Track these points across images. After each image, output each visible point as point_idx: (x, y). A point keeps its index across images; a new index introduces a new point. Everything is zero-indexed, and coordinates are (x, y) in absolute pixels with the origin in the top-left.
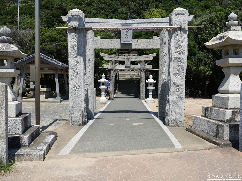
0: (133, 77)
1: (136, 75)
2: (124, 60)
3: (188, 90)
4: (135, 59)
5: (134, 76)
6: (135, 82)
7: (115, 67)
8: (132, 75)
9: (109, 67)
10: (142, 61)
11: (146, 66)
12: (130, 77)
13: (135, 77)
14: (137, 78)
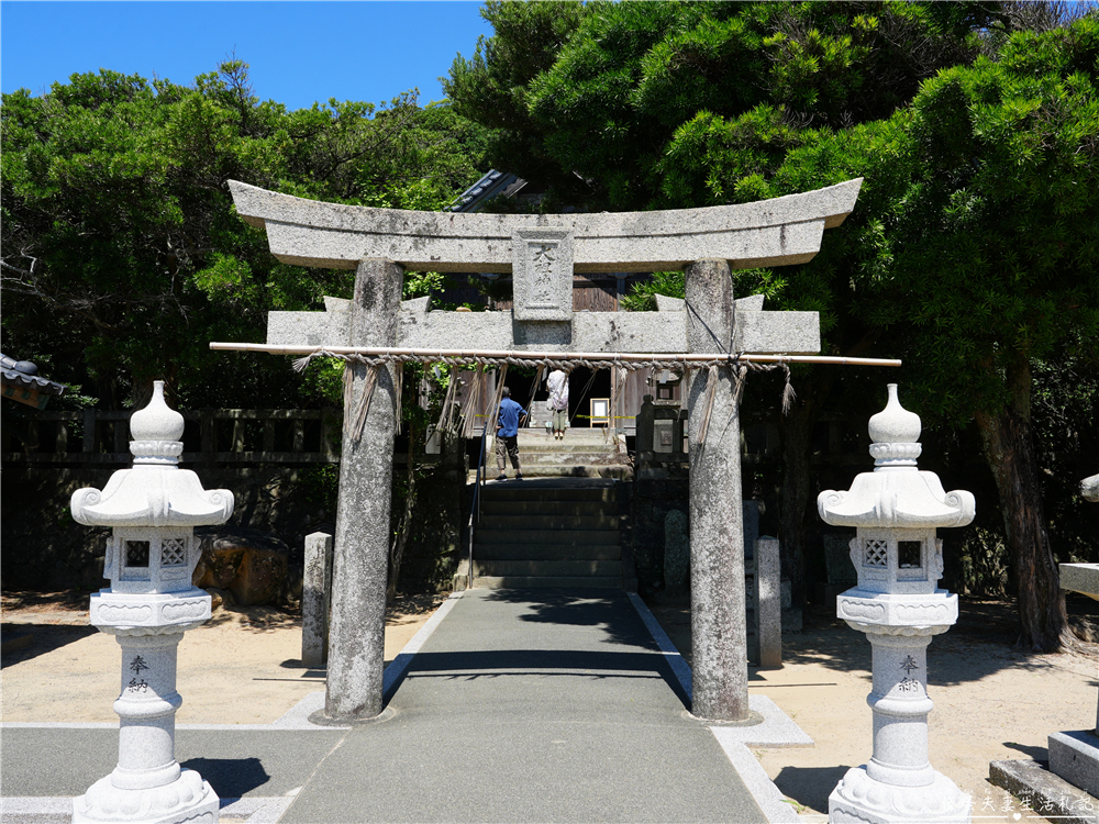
0: (583, 461)
1: (601, 449)
2: (499, 260)
3: (992, 547)
4: (625, 243)
5: (593, 459)
6: (604, 498)
7: (392, 339)
8: (577, 448)
9: (334, 334)
10: (707, 268)
11: (751, 321)
12: (567, 461)
13: (596, 462)
14: (611, 467)
